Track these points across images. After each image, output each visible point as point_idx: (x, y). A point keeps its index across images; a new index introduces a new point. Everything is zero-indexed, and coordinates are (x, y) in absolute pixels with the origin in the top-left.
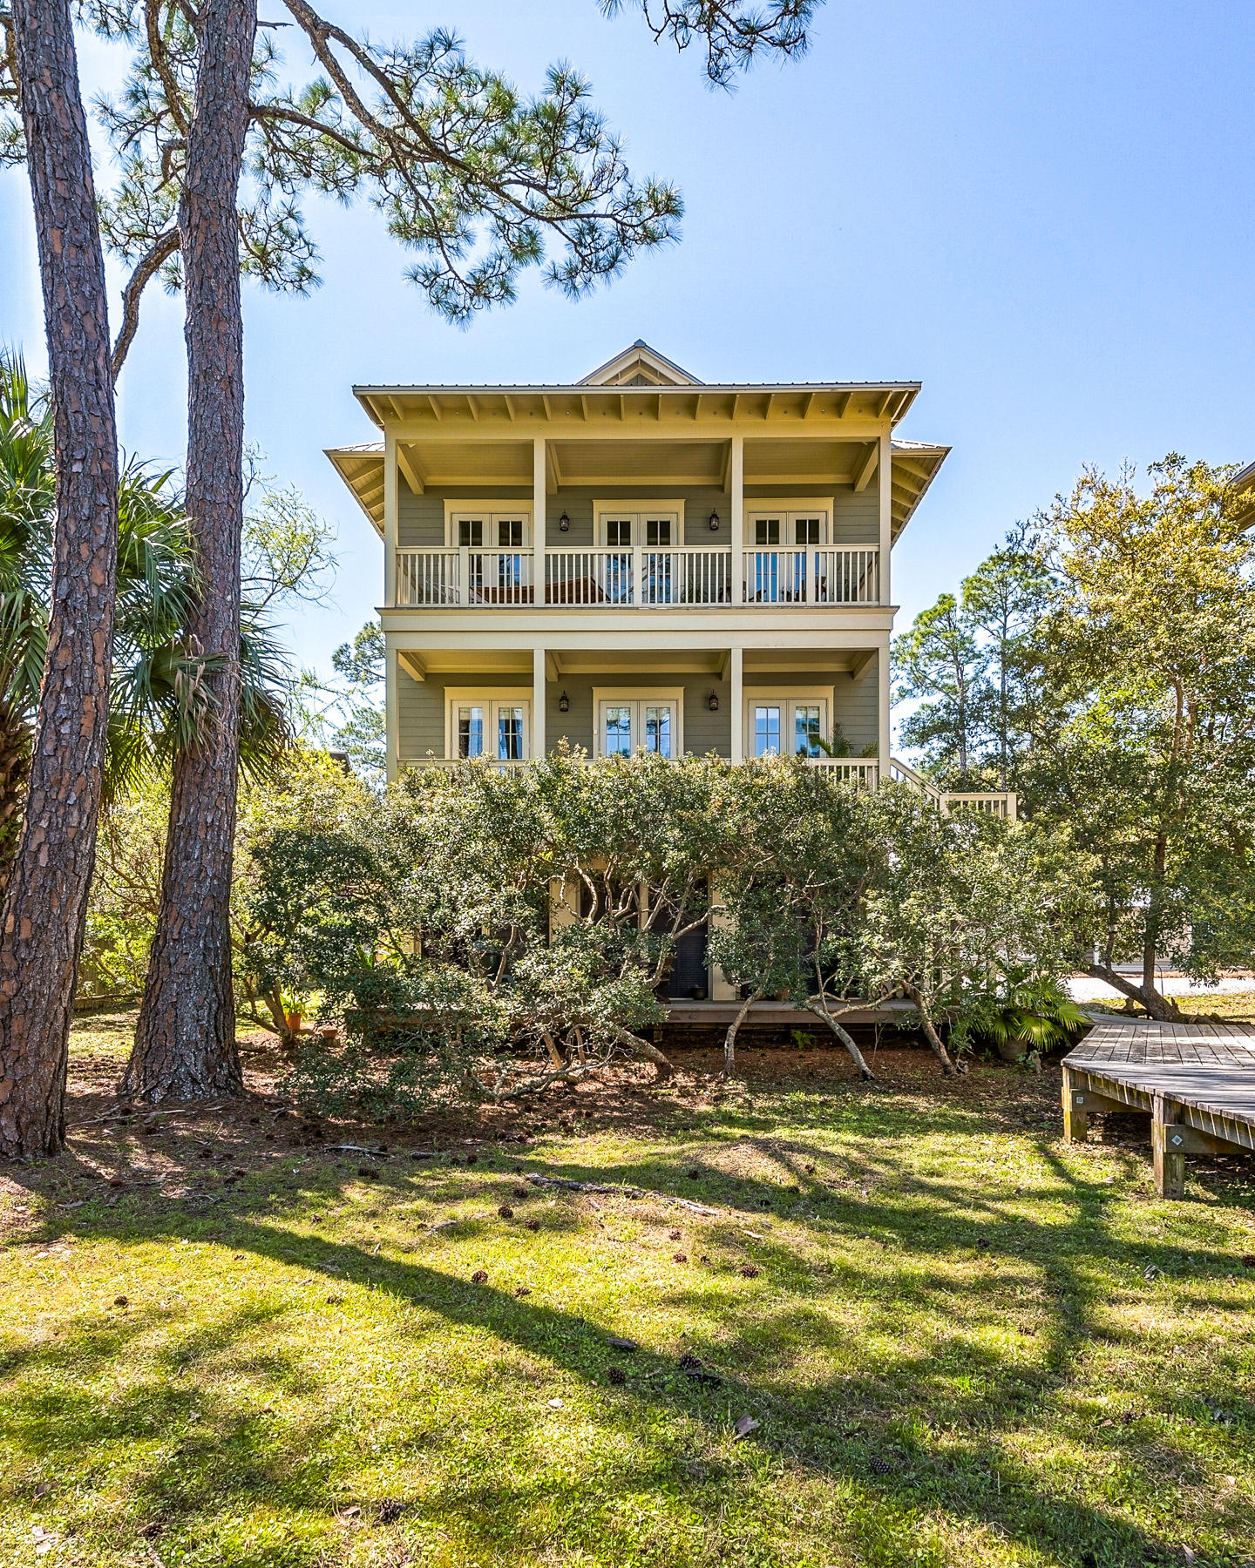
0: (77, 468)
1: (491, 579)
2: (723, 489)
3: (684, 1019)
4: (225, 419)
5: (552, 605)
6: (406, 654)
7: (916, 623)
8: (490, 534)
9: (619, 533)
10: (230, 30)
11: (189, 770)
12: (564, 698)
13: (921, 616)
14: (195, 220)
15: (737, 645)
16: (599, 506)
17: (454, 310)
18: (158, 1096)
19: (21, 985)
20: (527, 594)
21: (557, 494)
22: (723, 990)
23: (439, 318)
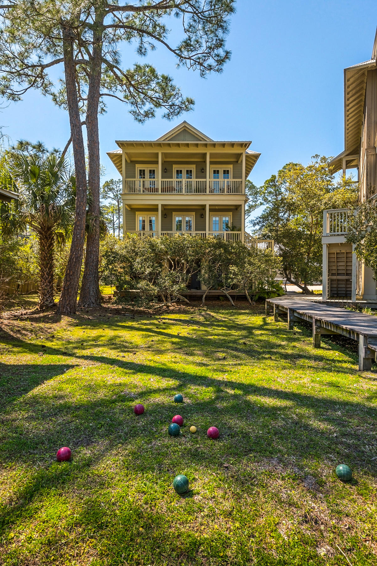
0: (81, 189)
1: (147, 185)
2: (205, 162)
3: (194, 294)
4: (96, 165)
5: (163, 193)
6: (127, 205)
7: (265, 183)
8: (147, 174)
9: (179, 172)
10: (96, 78)
11: (90, 239)
12: (165, 215)
13: (266, 181)
14: (90, 121)
15: (208, 204)
16: (174, 166)
17: (140, 121)
18: (86, 306)
19: (71, 283)
20: (157, 190)
21: (164, 163)
22: (204, 287)
23: (137, 122)
